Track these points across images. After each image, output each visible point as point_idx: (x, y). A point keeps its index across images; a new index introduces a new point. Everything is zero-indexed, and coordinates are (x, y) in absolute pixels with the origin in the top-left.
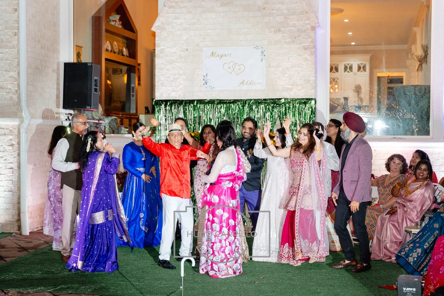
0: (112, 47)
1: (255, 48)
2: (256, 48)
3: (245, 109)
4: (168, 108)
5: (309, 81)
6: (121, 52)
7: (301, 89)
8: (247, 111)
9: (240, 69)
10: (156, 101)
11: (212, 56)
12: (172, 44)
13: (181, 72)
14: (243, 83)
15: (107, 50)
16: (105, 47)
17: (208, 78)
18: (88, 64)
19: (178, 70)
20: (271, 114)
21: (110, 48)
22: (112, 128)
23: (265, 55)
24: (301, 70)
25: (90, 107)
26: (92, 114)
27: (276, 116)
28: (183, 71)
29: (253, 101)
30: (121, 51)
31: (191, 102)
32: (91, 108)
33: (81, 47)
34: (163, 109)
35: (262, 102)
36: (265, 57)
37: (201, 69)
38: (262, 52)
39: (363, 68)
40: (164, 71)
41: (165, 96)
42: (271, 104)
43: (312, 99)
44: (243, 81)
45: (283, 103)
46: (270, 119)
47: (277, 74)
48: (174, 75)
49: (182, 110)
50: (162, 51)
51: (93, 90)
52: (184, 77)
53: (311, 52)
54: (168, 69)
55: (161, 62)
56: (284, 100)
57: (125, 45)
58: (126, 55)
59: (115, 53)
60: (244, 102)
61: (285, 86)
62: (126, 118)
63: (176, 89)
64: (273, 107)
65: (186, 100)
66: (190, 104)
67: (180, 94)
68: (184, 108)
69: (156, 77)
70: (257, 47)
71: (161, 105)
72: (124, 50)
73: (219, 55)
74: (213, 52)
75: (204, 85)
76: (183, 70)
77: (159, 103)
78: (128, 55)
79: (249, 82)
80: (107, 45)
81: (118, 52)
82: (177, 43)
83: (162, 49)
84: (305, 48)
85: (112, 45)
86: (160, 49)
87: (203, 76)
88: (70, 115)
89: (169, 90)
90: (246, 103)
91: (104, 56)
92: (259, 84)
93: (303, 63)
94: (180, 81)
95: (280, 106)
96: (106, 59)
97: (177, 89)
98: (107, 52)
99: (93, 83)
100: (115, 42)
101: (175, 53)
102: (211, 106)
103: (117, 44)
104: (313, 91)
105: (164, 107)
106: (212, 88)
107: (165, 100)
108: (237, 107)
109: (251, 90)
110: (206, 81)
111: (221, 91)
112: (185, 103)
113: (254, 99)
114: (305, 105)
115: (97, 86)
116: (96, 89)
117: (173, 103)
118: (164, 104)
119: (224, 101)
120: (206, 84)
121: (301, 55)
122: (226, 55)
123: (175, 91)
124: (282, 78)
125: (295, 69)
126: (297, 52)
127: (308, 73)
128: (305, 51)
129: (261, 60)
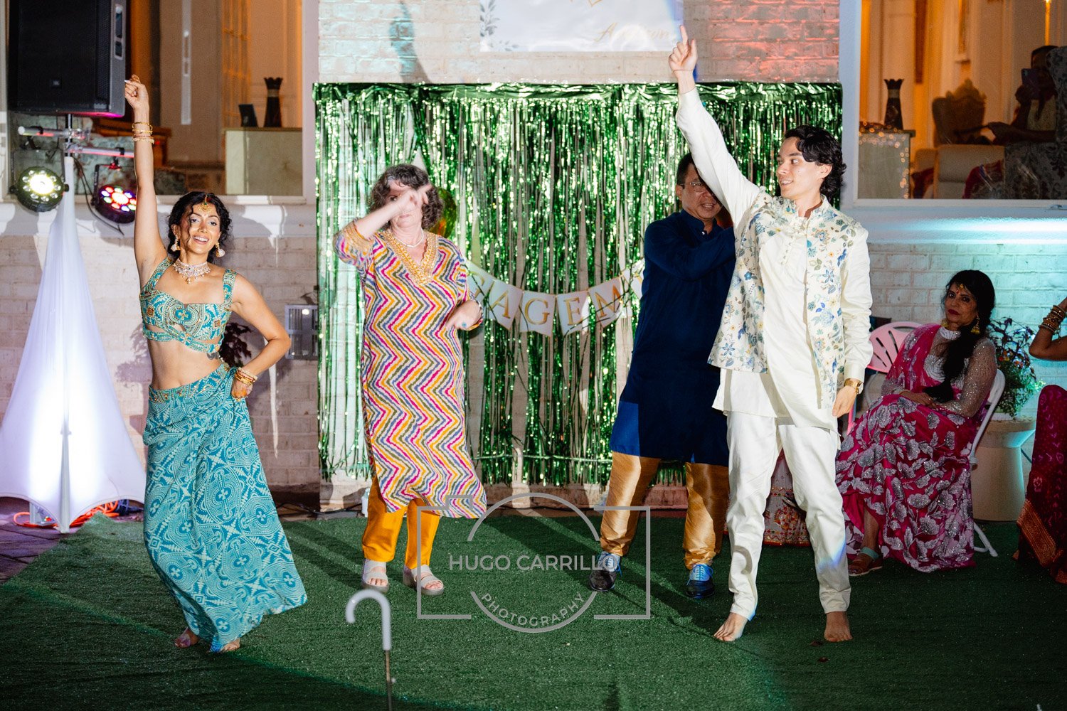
5: (822, 28)
7: (796, 55)
14: (609, 31)
17: (495, 14)
25: (105, 107)
29: (643, 91)
31: (442, 89)
32: (107, 110)
41: (351, 69)
43: (832, 85)
49: (410, 118)
51: (114, 49)
61: (746, 44)
63: (390, 49)
65: (424, 85)
68: (416, 112)
69: (322, 8)
71: (340, 102)
75: (482, 35)
77: (331, 93)
87: (479, 8)
89: (365, 52)
94: (401, 22)
97: (394, 48)
99: (113, 27)
104: (834, 61)
106: (510, 46)
107: (351, 84)
108: (591, 109)
109: (638, 56)
110: (490, 22)
111: (538, 56)
112: (420, 94)
113: (647, 85)
114: (809, 103)
115: (120, 36)
116: (118, 44)
117: (378, 93)
118: (350, 96)
119: (548, 90)
120: (491, 33)
123: (385, 57)
124: (738, 18)
127: (819, 5)
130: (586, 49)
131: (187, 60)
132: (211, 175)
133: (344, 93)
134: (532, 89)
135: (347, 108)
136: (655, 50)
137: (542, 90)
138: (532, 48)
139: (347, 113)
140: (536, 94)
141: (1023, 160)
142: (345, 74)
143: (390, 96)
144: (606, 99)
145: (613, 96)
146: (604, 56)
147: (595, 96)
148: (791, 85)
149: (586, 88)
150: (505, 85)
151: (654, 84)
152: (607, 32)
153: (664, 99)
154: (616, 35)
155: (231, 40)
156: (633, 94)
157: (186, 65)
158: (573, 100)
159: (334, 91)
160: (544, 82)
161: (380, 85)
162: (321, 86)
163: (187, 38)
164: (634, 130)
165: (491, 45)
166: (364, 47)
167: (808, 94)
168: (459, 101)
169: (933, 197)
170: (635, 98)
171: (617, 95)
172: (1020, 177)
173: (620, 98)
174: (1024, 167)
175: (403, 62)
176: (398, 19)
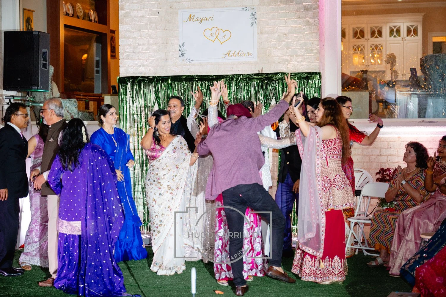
0: (74, 10)
1: (243, 9)
2: (245, 10)
3: (232, 87)
4: (135, 87)
6: (86, 17)
7: (302, 61)
8: (235, 89)
9: (224, 36)
10: (120, 78)
11: (190, 20)
12: (139, 6)
13: (151, 41)
14: (228, 53)
15: (67, 14)
16: (65, 9)
17: (185, 48)
18: (34, 33)
19: (147, 39)
20: (265, 93)
21: (71, 12)
22: (70, 114)
23: (256, 18)
24: (301, 37)
25: (37, 87)
26: (44, 96)
27: (272, 95)
28: (153, 40)
29: (242, 77)
30: (87, 14)
31: (164, 79)
32: (38, 89)
33: (32, 11)
34: (130, 88)
35: (254, 78)
36: (255, 21)
37: (176, 37)
38: (253, 14)
39: (396, 31)
40: (130, 40)
41: (131, 71)
42: (265, 80)
43: (316, 73)
44: (230, 52)
45: (279, 79)
46: (263, 99)
47: (271, 42)
48: (143, 45)
49: (153, 89)
50: (127, 15)
51: (41, 66)
52: (155, 47)
53: (314, 13)
54: (134, 38)
55: (126, 29)
56: (281, 75)
57: (93, 7)
58: (95, 21)
59: (78, 17)
60: (230, 78)
61: (282, 57)
62: (93, 100)
64: (267, 84)
65: (158, 77)
66: (162, 82)
68: (155, 87)
69: (120, 47)
70: (245, 8)
71: (127, 84)
72: (92, 13)
73: (199, 19)
74: (191, 15)
75: (180, 57)
76: (154, 38)
77: (124, 81)
78: (97, 20)
79: (236, 53)
80: (66, 8)
81: (83, 16)
82: (146, 4)
83: (127, 13)
84: (306, 9)
85: (74, 7)
86: (124, 12)
87: (179, 46)
88: (12, 98)
89: (136, 64)
90: (233, 79)
91: (63, 21)
92: (249, 54)
93: (304, 27)
94: (150, 52)
95: (276, 83)
96: (66, 26)
97: (147, 63)
98: (67, 17)
99: (41, 58)
100: (78, 4)
101: (143, 17)
102: (190, 83)
103: (81, 6)
104: (317, 63)
105: (130, 86)
106: (190, 61)
107: (131, 77)
110: (183, 52)
111: (202, 64)
112: (157, 80)
113: (244, 75)
114: (308, 81)
115: (46, 61)
118: (131, 81)
119: (205, 77)
120: (183, 56)
121: (302, 18)
122: (207, 18)
123: (144, 66)
124: (278, 47)
125: (295, 35)
126: (296, 13)
127: (311, 41)
128: (307, 12)
129: (251, 25)
133: (129, 81)
134: (199, 77)
137: (203, 78)
140: (201, 79)
142: (129, 73)
143: (146, 81)
144: (227, 81)
145: (230, 80)
146: (226, 64)
148: (300, 73)
149: (220, 77)
150: (189, 76)
151: (246, 74)
160: (204, 74)
161: (142, 77)
165: (184, 61)
167: (307, 77)
168: (171, 83)
170: (239, 80)
175: (150, 68)
176: (148, 52)
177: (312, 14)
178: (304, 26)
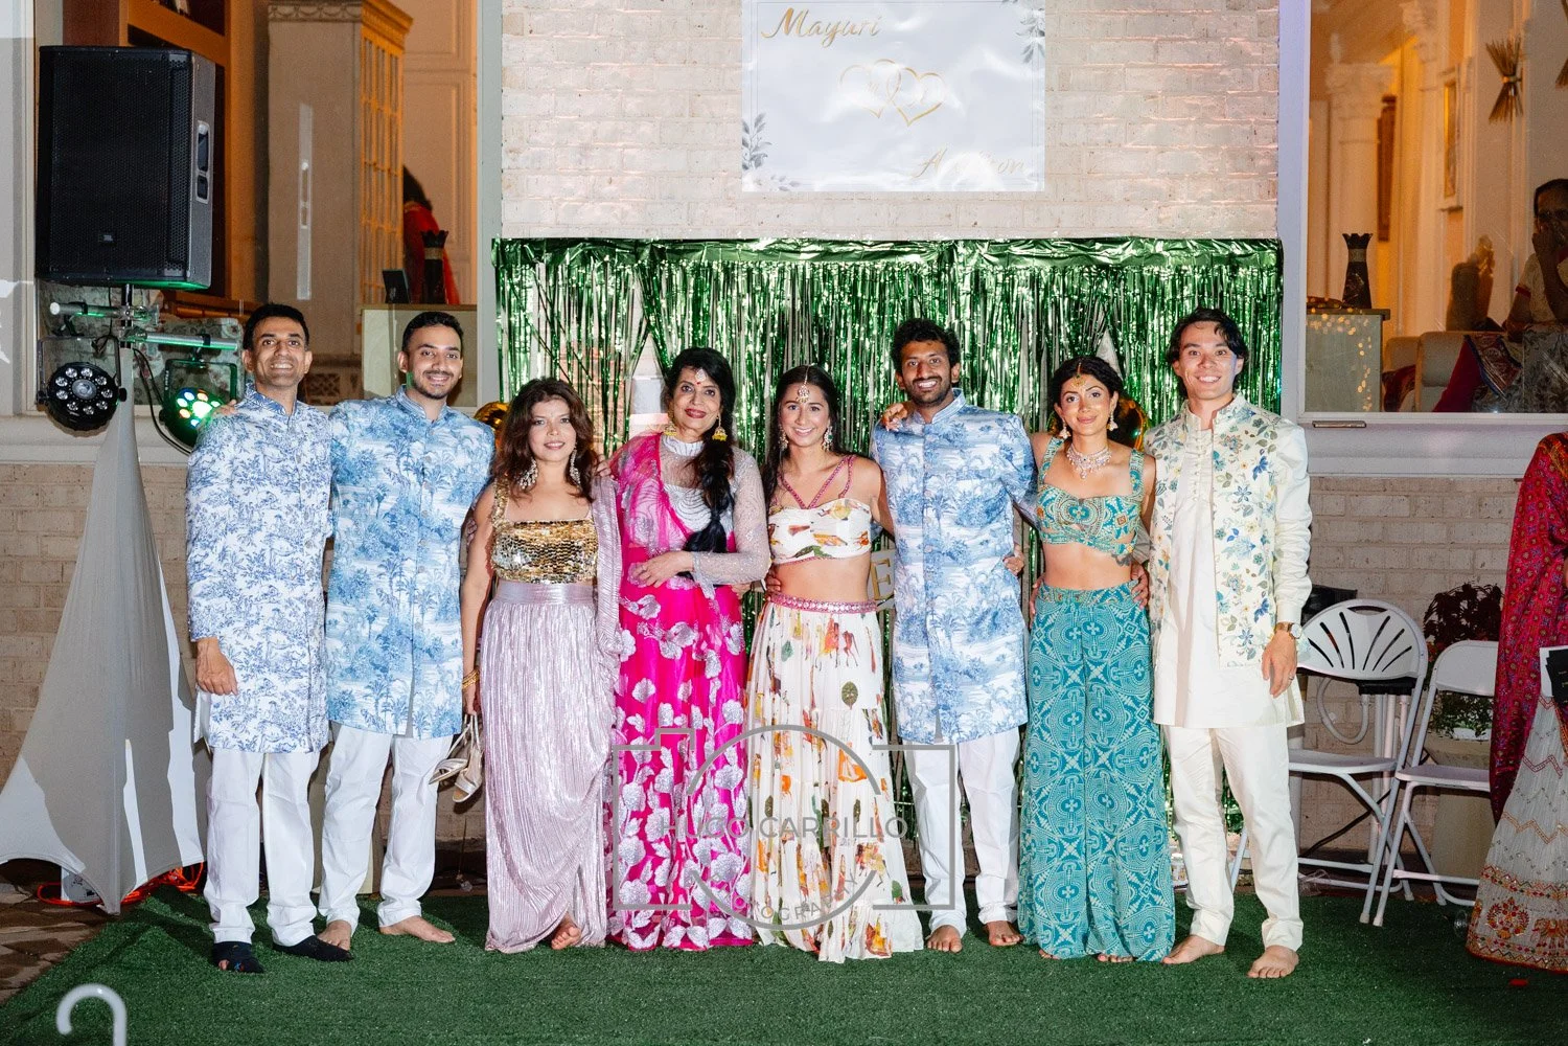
4: (565, 278)
5: (1253, 158)
7: (1213, 197)
9: (920, 95)
11: (788, 32)
13: (631, 105)
14: (934, 161)
17: (765, 135)
19: (615, 95)
23: (1042, 32)
24: (1213, 107)
27: (1098, 320)
28: (639, 100)
29: (985, 249)
31: (683, 248)
32: (184, 277)
36: (1042, 41)
37: (730, 91)
40: (544, 96)
41: (549, 218)
43: (1264, 241)
44: (940, 154)
47: (1098, 122)
48: (599, 118)
51: (194, 183)
52: (645, 128)
53: (1259, 23)
54: (564, 91)
55: (528, 57)
56: (1136, 247)
60: (941, 253)
61: (1139, 181)
63: (608, 189)
64: (1081, 281)
65: (659, 241)
66: (675, 261)
67: (624, 214)
68: (646, 281)
71: (532, 266)
73: (823, 27)
74: (790, 12)
75: (745, 167)
76: (644, 95)
77: (521, 252)
87: (741, 127)
89: (570, 192)
90: (949, 260)
92: (1012, 167)
93: (1224, 72)
94: (625, 147)
95: (1113, 276)
97: (613, 188)
99: (194, 155)
101: (599, 10)
102: (783, 268)
104: (1269, 207)
106: (785, 184)
107: (549, 240)
108: (907, 277)
109: (978, 198)
110: (757, 148)
111: (830, 199)
112: (652, 255)
113: (992, 243)
114: (1234, 270)
115: (205, 169)
116: (202, 180)
117: (590, 253)
118: (547, 257)
119: (844, 248)
120: (758, 164)
121: (1216, 38)
122: (854, 27)
123: (601, 199)
124: (1126, 142)
125: (1188, 100)
126: (1195, 19)
127: (1248, 122)
128: (1234, 16)
129: (1024, 56)
130: (898, 189)
131: (305, 205)
132: (343, 374)
133: (539, 254)
134: (820, 248)
135: (543, 274)
136: (1003, 190)
137: (835, 249)
138: (819, 186)
139: (543, 282)
140: (826, 254)
141: (1552, 353)
142: (539, 224)
143: (607, 258)
144: (930, 263)
145: (940, 259)
146: (927, 198)
147: (914, 259)
148: (1205, 242)
149: (900, 247)
150: (780, 242)
151: (1001, 240)
152: (930, 164)
153: (1016, 262)
154: (944, 168)
155: (374, 174)
156: (971, 256)
157: (305, 211)
158: (880, 265)
159: (523, 250)
160: (838, 237)
161: (593, 241)
162: (504, 243)
163: (306, 172)
164: (973, 308)
165: (759, 182)
166: (569, 184)
167: (1232, 255)
168: (710, 266)
169: (1414, 409)
170: (972, 262)
171: (946, 257)
172: (1547, 379)
173: (951, 261)
174: (1553, 364)
175: (627, 207)
176: (621, 144)
177: (1255, 26)
178: (1223, 67)
